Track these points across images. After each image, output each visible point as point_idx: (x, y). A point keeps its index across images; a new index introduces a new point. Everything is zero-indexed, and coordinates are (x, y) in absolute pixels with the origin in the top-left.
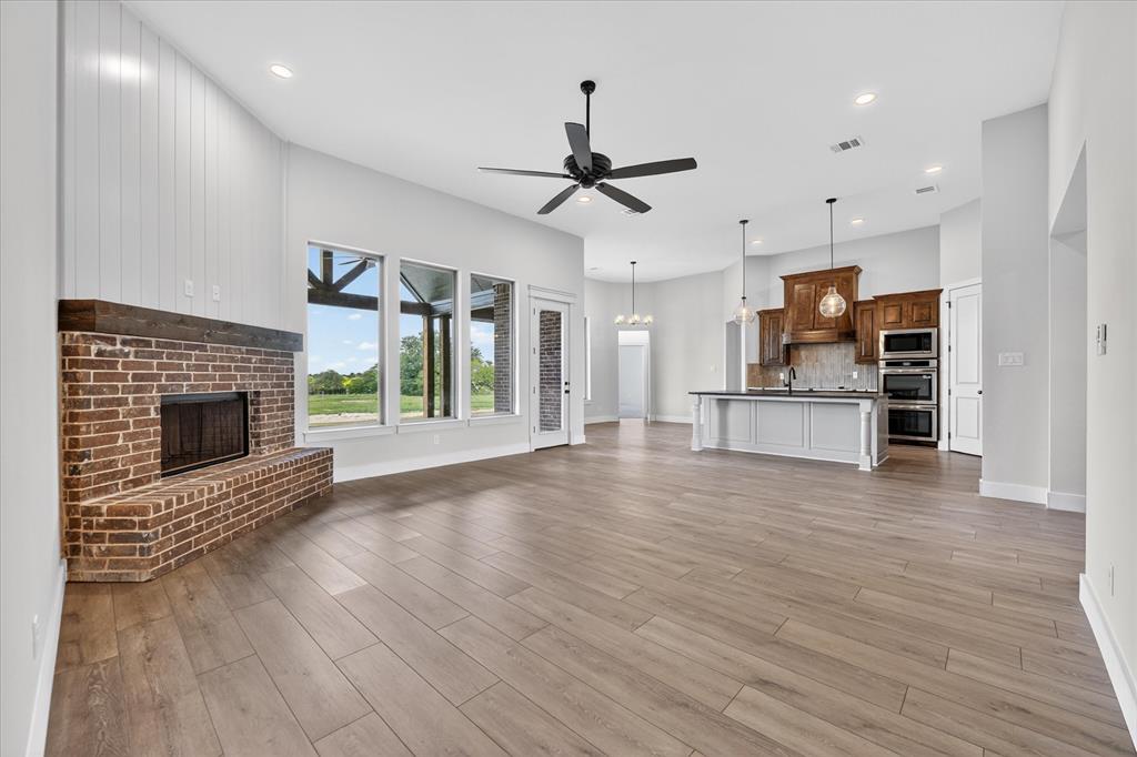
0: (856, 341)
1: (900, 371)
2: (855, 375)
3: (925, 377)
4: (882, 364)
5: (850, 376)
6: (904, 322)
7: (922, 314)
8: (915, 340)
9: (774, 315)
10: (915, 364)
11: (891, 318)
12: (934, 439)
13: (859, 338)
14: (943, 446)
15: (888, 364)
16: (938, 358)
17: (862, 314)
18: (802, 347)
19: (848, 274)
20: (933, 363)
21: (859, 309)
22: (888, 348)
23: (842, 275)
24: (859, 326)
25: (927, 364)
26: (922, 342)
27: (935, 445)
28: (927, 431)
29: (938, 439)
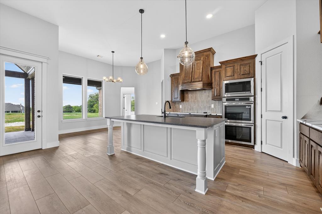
0: (212, 88)
1: (234, 103)
2: (213, 106)
3: (247, 107)
4: (224, 100)
5: (210, 107)
6: (236, 76)
7: (245, 70)
8: (241, 85)
9: (176, 77)
10: (241, 99)
11: (229, 74)
12: (252, 144)
13: (213, 87)
14: (257, 148)
15: (227, 100)
16: (254, 96)
17: (215, 74)
18: (189, 92)
19: (208, 53)
20: (252, 99)
21: (213, 71)
22: (227, 91)
23: (205, 53)
24: (213, 80)
25: (248, 99)
26: (245, 86)
27: (253, 147)
28: (249, 139)
29: (255, 143)
